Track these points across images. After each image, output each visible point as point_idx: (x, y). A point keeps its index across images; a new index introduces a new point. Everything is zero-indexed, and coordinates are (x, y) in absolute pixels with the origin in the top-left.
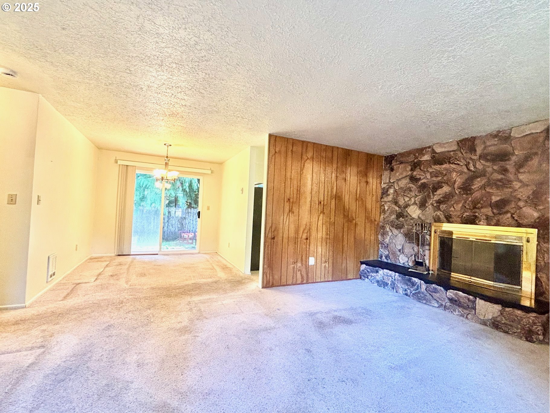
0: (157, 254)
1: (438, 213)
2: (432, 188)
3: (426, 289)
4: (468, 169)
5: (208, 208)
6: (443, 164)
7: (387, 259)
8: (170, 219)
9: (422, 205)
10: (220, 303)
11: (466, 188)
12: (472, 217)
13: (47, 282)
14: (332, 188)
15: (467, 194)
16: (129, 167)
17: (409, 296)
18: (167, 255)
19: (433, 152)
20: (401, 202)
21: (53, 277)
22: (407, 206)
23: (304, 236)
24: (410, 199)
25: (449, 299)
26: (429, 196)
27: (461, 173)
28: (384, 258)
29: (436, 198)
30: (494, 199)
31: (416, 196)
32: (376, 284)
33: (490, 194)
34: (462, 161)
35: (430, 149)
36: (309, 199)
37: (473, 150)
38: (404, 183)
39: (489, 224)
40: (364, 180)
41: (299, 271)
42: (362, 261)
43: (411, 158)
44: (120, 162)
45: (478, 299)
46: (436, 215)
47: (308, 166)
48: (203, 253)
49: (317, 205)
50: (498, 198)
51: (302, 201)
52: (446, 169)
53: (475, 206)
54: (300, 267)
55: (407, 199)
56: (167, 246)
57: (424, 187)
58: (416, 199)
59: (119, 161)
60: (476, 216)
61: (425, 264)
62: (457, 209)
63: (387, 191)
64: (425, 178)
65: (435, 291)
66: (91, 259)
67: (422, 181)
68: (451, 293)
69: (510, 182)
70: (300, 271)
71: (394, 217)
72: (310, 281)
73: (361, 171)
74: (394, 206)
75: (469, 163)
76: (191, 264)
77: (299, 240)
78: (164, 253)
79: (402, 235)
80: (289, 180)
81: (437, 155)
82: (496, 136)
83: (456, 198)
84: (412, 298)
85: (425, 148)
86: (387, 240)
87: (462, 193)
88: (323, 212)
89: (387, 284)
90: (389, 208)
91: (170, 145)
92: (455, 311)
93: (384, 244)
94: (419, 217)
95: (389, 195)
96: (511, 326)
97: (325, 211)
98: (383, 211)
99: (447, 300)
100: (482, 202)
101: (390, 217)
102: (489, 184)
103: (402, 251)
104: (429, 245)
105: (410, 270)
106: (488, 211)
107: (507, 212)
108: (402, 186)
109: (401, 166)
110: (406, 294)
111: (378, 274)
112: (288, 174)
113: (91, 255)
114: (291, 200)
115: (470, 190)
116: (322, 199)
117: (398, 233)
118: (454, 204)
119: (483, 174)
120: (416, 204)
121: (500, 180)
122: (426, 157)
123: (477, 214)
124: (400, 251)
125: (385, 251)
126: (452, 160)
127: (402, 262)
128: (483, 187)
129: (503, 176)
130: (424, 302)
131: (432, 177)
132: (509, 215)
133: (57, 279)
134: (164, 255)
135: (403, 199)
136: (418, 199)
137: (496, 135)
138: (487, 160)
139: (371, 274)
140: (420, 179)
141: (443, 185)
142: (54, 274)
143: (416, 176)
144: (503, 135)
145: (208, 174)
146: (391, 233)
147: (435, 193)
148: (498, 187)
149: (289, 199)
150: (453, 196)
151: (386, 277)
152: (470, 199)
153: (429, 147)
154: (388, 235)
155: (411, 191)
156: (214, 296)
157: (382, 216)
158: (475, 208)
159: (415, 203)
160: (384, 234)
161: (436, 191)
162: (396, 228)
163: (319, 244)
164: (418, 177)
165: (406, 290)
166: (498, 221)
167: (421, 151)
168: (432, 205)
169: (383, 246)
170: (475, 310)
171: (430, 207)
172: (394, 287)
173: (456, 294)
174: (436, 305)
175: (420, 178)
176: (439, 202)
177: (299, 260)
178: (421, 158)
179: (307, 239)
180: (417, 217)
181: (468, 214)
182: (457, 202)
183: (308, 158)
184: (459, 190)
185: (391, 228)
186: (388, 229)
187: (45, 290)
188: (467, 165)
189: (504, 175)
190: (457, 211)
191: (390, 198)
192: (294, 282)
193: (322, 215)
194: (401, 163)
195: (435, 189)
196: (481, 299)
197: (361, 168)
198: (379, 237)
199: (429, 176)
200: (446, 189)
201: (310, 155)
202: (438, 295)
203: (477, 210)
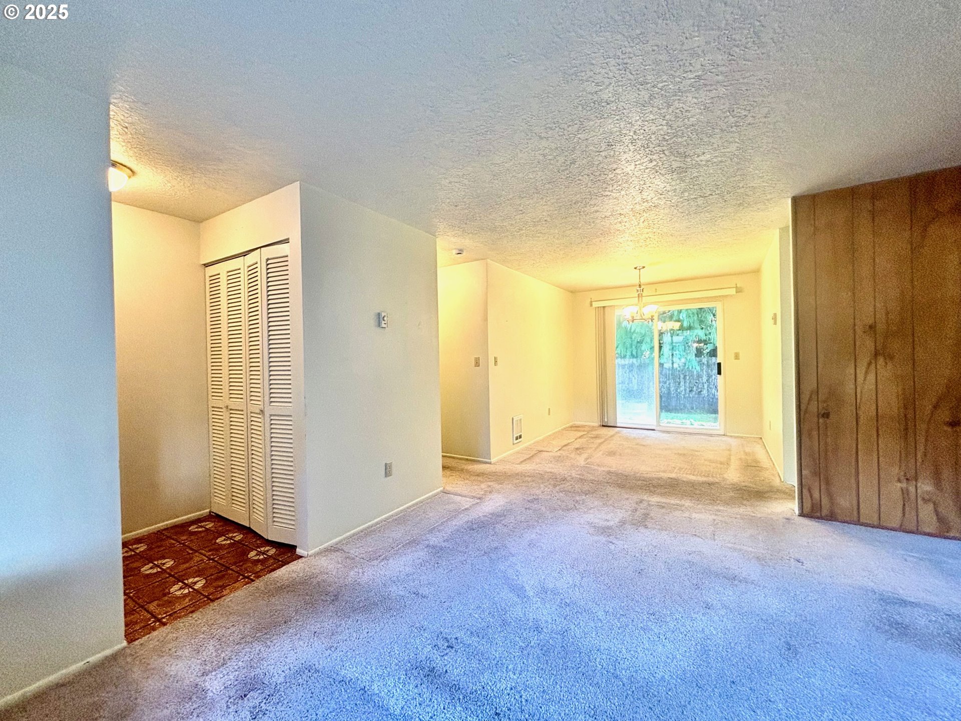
0: (654, 430)
5: (737, 357)
8: (712, 376)
10: (687, 514)
13: (513, 444)
16: (606, 308)
18: (668, 432)
21: (519, 440)
23: (944, 417)
41: (925, 501)
44: (595, 305)
48: (731, 436)
54: (928, 493)
56: (692, 421)
59: (593, 303)
66: (571, 427)
70: (931, 504)
76: (693, 450)
78: (664, 429)
91: (644, 267)
113: (573, 423)
114: (881, 328)
133: (525, 443)
134: (664, 432)
142: (520, 437)
145: (731, 296)
156: (687, 503)
177: (926, 475)
179: (955, 424)
183: (939, 213)
187: (511, 452)
192: (909, 527)
201: (947, 203)
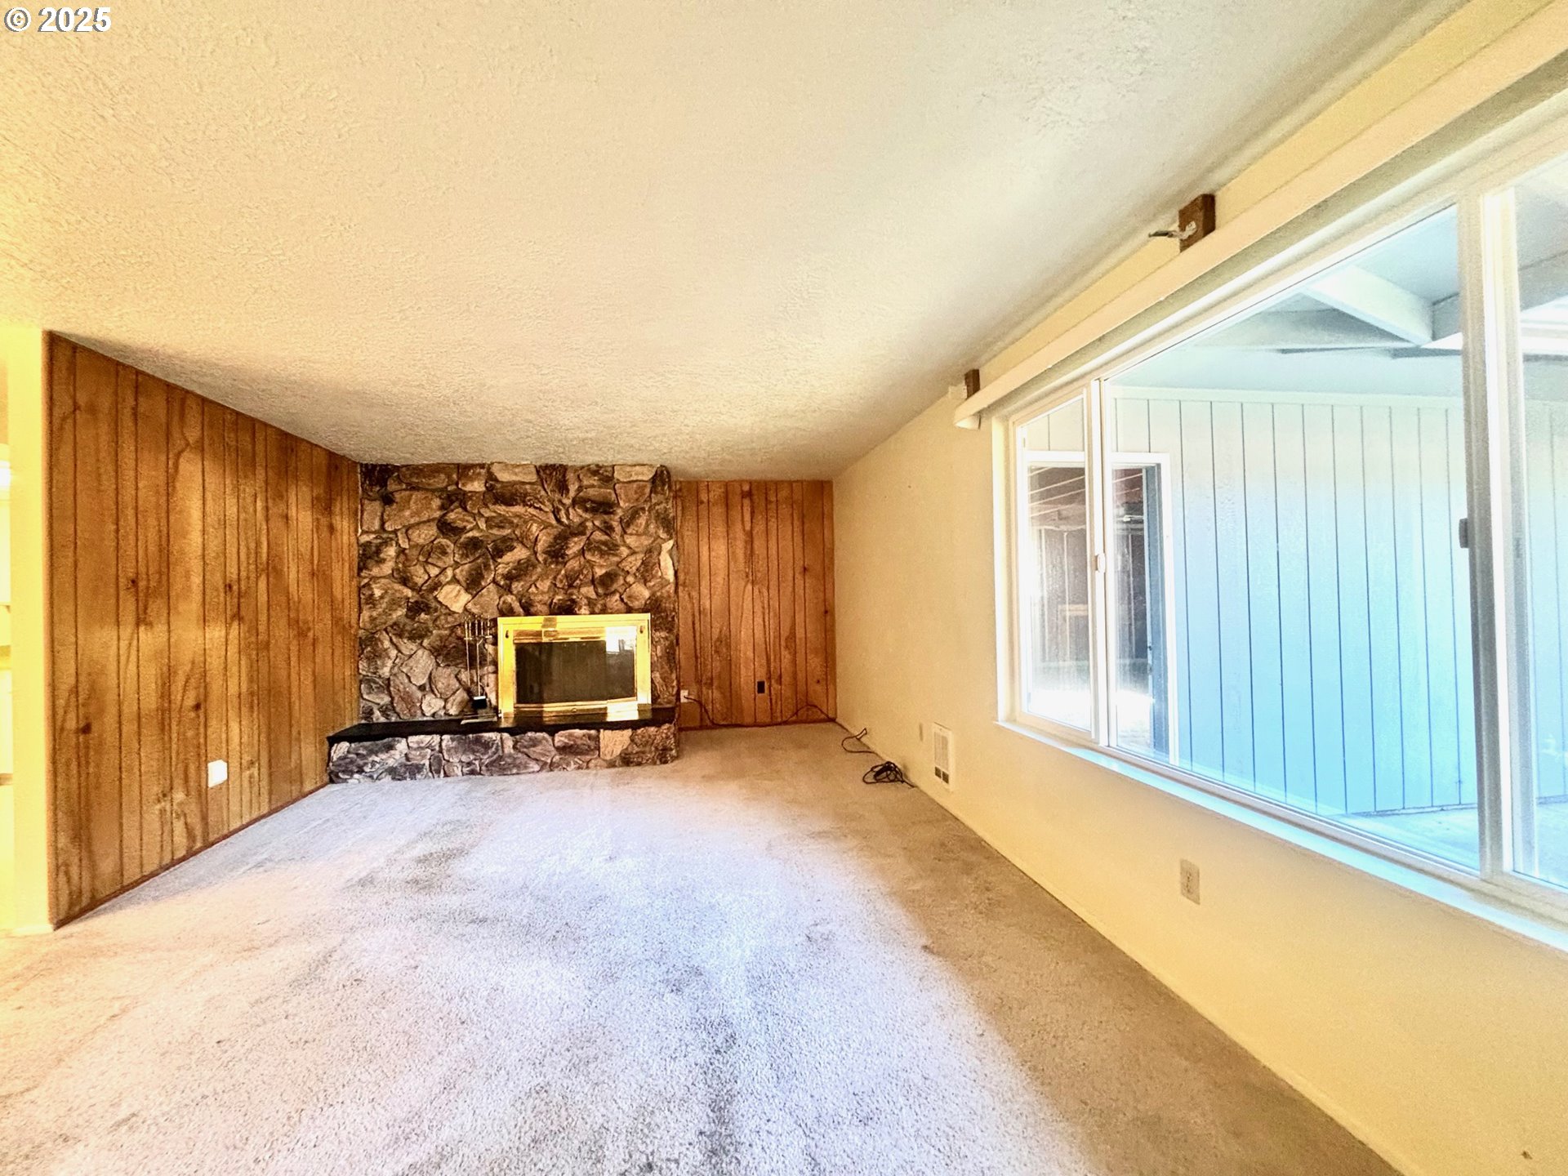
1: (509, 599)
2: (493, 551)
3: (514, 747)
4: (558, 520)
6: (512, 505)
7: (388, 715)
9: (473, 584)
11: (556, 553)
12: (569, 603)
14: (258, 544)
15: (557, 563)
17: (480, 774)
19: (491, 477)
20: (419, 576)
22: (437, 586)
23: (190, 702)
24: (443, 570)
25: (558, 749)
26: (487, 566)
27: (547, 526)
28: (377, 713)
29: (502, 569)
30: (599, 572)
31: (457, 565)
32: (387, 779)
33: (592, 565)
34: (547, 503)
35: (483, 471)
36: (196, 580)
37: (563, 487)
38: (425, 535)
39: (592, 613)
40: (324, 521)
41: (178, 817)
42: (331, 734)
43: (440, 481)
45: (602, 731)
46: (504, 602)
47: (190, 468)
49: (222, 595)
50: (604, 571)
51: (177, 586)
52: (517, 516)
53: (572, 581)
54: (180, 804)
55: (434, 571)
57: (474, 545)
58: (458, 571)
60: (573, 601)
61: (490, 701)
62: (541, 589)
63: (378, 551)
64: (476, 529)
65: (535, 743)
67: (470, 534)
68: (561, 738)
69: (616, 546)
70: (182, 818)
71: (400, 613)
72: (212, 838)
73: (318, 498)
74: (398, 587)
75: (559, 510)
77: (174, 714)
79: (427, 652)
80: (130, 512)
81: (498, 486)
82: (595, 473)
83: (539, 570)
84: (487, 774)
85: (473, 466)
86: (385, 672)
87: (550, 560)
88: (238, 616)
89: (418, 768)
90: (386, 592)
92: (568, 764)
93: (375, 683)
94: (465, 609)
95: (383, 561)
96: (644, 753)
97: (243, 613)
98: (366, 599)
99: (554, 752)
100: (581, 577)
101: (390, 615)
102: (590, 546)
103: (429, 687)
104: (495, 663)
105: (463, 722)
106: (589, 591)
107: (613, 593)
108: (421, 541)
109: (416, 495)
110: (472, 772)
111: (392, 752)
112: (128, 495)
114: (142, 584)
115: (563, 556)
116: (235, 577)
117: (415, 649)
118: (537, 580)
119: (580, 530)
120: (458, 582)
121: (605, 543)
122: (477, 486)
123: (574, 597)
124: (422, 688)
125: (382, 699)
126: (529, 500)
127: (428, 711)
128: (582, 552)
129: (606, 537)
130: (515, 771)
131: (489, 527)
132: (617, 597)
135: (422, 571)
136: (461, 573)
137: (596, 471)
138: (586, 510)
139: (370, 759)
140: (463, 530)
141: (515, 544)
143: (454, 522)
144: (605, 474)
146: (396, 652)
147: (499, 560)
148: (602, 554)
149: (133, 582)
150: (534, 567)
151: (414, 754)
152: (563, 572)
153: (482, 466)
154: (389, 658)
155: (444, 553)
157: (366, 615)
158: (571, 586)
159: (455, 580)
160: (377, 655)
161: (501, 557)
162: (409, 639)
163: (232, 714)
164: (459, 524)
165: (469, 764)
166: (605, 605)
167: (464, 470)
168: (494, 581)
169: (374, 686)
170: (599, 750)
171: (492, 587)
172: (439, 767)
173: (571, 735)
174: (537, 768)
175: (465, 527)
176: (510, 577)
177: (178, 782)
178: (463, 485)
179: (197, 707)
180: (460, 611)
181: (561, 597)
182: (541, 577)
183: (188, 444)
184: (544, 556)
185: (394, 640)
186: (387, 644)
188: (556, 512)
189: (607, 534)
190: (543, 593)
191: (387, 569)
192: (167, 860)
193: (235, 624)
194: (413, 488)
195: (499, 553)
196: (605, 729)
197: (319, 491)
198: (363, 665)
199: (483, 525)
200: (520, 553)
201: (193, 435)
202: (538, 749)
203: (575, 591)
